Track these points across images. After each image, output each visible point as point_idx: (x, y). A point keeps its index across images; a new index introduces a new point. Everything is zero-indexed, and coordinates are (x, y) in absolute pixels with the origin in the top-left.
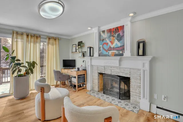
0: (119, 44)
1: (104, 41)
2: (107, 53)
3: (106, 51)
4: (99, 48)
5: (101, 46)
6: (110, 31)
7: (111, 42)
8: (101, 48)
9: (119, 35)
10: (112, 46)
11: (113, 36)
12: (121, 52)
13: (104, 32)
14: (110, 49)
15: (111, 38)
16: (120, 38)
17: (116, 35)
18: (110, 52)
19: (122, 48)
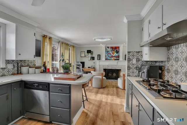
0: (117, 55)
1: (109, 52)
2: (111, 59)
3: (110, 57)
4: (106, 56)
5: (107, 55)
6: (112, 48)
7: (112, 53)
8: (107, 56)
9: (117, 51)
10: (113, 55)
11: (114, 51)
12: (118, 58)
13: (108, 47)
14: (112, 57)
15: (113, 51)
16: (117, 52)
17: (115, 50)
18: (112, 58)
19: (118, 57)
